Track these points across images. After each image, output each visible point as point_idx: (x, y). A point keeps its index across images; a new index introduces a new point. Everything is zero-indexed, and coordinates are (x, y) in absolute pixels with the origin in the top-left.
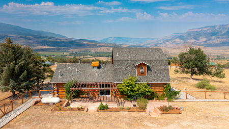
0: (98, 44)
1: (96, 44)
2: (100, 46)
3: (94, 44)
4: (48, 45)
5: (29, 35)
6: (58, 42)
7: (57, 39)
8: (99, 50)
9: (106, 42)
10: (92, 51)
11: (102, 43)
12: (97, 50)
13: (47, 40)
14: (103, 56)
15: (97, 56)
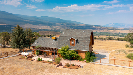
0: (102, 27)
1: (101, 28)
2: (103, 29)
3: (99, 27)
4: (73, 28)
5: (64, 23)
6: (79, 27)
7: (78, 24)
8: (102, 31)
9: (107, 26)
10: (98, 32)
11: (104, 27)
12: (101, 31)
13: (73, 25)
14: (104, 35)
15: (101, 35)
